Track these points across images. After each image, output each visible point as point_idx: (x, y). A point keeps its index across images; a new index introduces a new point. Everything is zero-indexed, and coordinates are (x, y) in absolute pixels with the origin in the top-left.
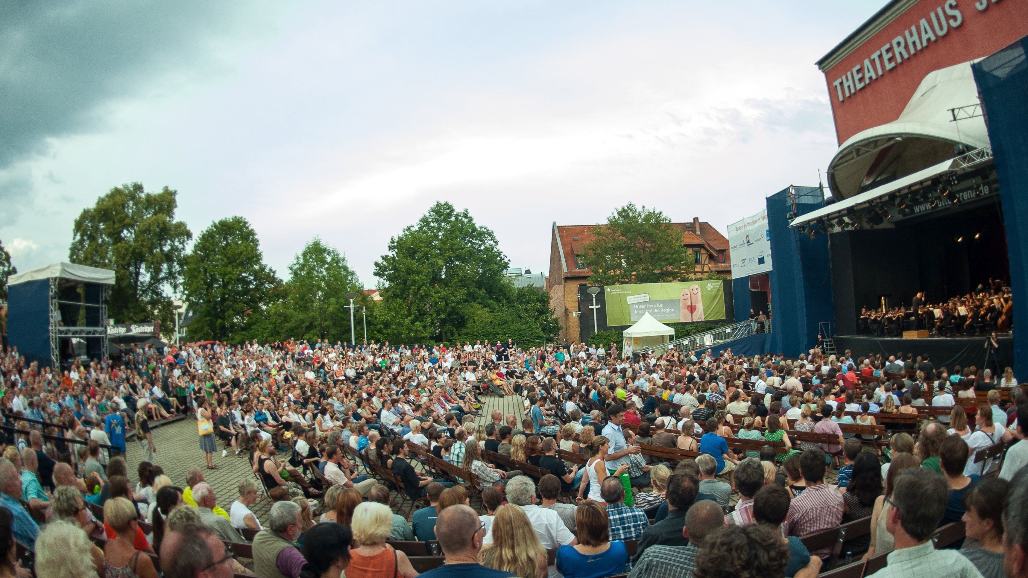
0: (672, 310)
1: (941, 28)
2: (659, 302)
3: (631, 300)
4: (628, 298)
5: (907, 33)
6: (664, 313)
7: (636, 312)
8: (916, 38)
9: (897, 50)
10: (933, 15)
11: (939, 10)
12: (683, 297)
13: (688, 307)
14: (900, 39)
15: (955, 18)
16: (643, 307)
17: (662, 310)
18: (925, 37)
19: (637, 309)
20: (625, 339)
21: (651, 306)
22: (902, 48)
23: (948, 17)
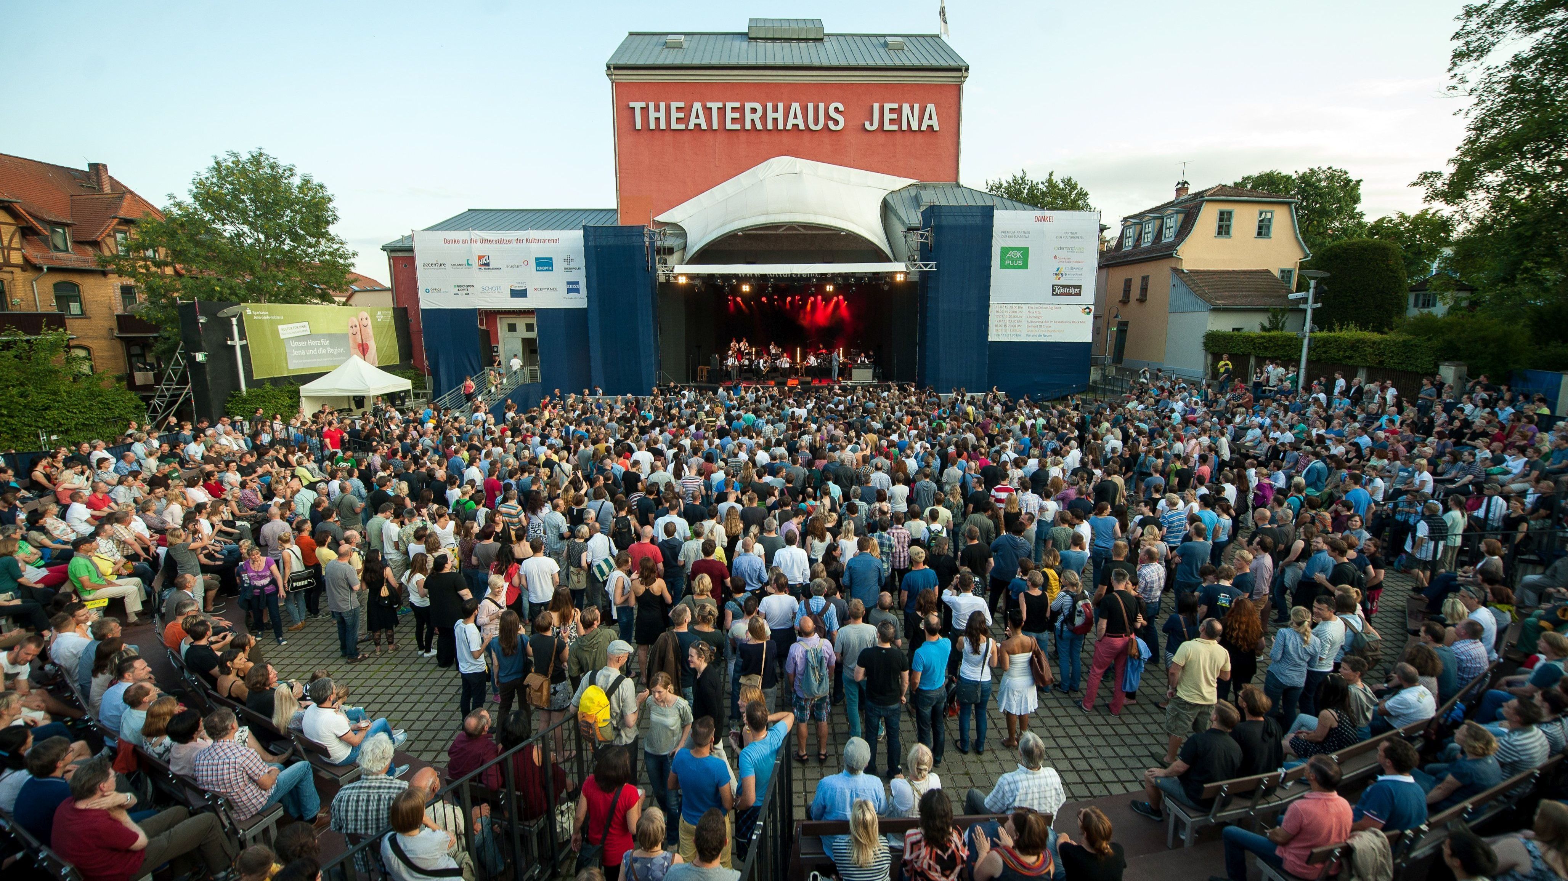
0: (341, 350)
1: (816, 123)
2: (324, 336)
3: (286, 331)
4: (280, 327)
5: (770, 106)
6: (332, 355)
7: (295, 353)
8: (780, 115)
9: (748, 116)
10: (811, 106)
11: (821, 106)
12: (351, 331)
13: (359, 346)
14: (757, 105)
15: (836, 122)
16: (303, 344)
17: (329, 350)
18: (791, 122)
19: (297, 348)
20: (303, 400)
21: (314, 343)
22: (757, 117)
23: (828, 117)
